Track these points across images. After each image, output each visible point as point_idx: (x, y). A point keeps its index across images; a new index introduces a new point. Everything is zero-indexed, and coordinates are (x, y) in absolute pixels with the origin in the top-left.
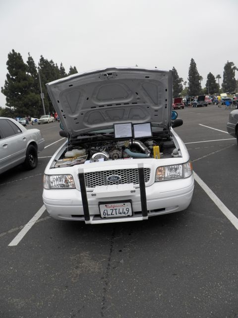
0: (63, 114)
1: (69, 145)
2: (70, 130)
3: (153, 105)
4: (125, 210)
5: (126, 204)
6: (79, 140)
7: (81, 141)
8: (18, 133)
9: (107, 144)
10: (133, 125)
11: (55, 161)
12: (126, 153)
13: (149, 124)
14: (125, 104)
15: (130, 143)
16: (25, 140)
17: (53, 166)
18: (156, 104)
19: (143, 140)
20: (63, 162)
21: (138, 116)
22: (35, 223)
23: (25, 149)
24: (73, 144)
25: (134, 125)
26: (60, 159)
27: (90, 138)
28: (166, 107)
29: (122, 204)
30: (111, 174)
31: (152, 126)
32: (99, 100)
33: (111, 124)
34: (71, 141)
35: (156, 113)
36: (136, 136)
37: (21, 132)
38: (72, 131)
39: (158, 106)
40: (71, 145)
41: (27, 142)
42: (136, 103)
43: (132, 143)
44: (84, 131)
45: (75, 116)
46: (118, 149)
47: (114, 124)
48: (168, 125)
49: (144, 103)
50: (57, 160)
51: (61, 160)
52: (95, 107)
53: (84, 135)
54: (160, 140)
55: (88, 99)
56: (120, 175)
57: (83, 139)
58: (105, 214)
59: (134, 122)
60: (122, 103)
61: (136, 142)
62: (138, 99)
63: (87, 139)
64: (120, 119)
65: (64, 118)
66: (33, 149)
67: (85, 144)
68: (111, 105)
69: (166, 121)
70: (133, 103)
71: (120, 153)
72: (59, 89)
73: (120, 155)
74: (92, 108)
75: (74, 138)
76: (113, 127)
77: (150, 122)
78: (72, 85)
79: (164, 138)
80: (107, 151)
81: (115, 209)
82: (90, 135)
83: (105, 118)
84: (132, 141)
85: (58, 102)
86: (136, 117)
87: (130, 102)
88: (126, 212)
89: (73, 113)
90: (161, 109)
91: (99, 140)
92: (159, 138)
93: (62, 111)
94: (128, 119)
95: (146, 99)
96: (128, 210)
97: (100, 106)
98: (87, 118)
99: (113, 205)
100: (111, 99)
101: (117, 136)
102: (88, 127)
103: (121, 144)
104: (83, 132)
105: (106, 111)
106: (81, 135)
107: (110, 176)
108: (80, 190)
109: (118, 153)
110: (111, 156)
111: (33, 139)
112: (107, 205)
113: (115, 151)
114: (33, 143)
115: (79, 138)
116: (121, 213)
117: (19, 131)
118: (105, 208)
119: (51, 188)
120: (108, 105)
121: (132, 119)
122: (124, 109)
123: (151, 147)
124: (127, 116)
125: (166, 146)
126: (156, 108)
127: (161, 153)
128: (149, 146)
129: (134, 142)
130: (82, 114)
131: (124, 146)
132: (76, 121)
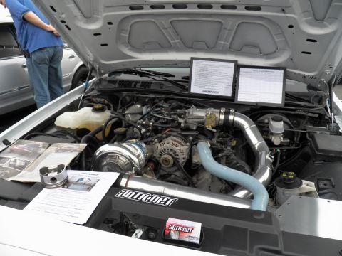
0: (57, 16)
2: (92, 59)
3: (310, 24)
7: (116, 86)
10: (238, 67)
11: (5, 142)
13: (282, 72)
14: (224, 7)
15: (222, 117)
18: (319, 20)
19: (257, 112)
21: (255, 46)
23: (72, 73)
25: (242, 69)
27: (136, 82)
31: (286, 76)
33: (185, 56)
42: (259, 8)
43: (226, 120)
44: (123, 64)
45: (94, 27)
47: (193, 59)
48: (330, 83)
52: (141, 7)
53: (130, 72)
60: (217, 4)
61: (238, 119)
64: (209, 49)
68: (184, 6)
69: (328, 72)
70: (248, 8)
71: (182, 150)
73: (181, 157)
74: (132, 8)
76: (189, 64)
77: (284, 69)
79: (310, 115)
82: (142, 74)
83: (172, 42)
84: (227, 113)
86: (251, 49)
87: (240, 2)
89: (89, 19)
90: (331, 35)
92: (298, 112)
93: (53, 8)
94: (229, 50)
97: (153, 7)
98: (127, 35)
101: (196, 89)
102: (131, 57)
103: (201, 113)
105: (171, 22)
109: (176, 149)
110: (156, 155)
113: (171, 143)
120: (176, 5)
121: (239, 52)
122: (222, 24)
123: (277, 140)
124: (228, 44)
125: (323, 151)
126: (314, 31)
127: (308, 186)
128: (272, 134)
129: (231, 117)
130: (110, 23)
131: (203, 123)
132: (100, 39)
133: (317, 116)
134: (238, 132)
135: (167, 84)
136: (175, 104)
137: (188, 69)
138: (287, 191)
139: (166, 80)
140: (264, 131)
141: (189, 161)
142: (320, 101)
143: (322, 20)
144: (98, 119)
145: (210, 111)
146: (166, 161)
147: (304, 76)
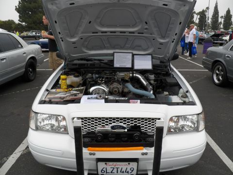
0: (60, 36)
1: (65, 69)
2: (67, 54)
3: (161, 38)
4: (128, 170)
5: (131, 163)
6: (76, 64)
8: (19, 48)
9: (106, 73)
10: (133, 55)
11: (47, 90)
12: (127, 87)
14: (130, 33)
15: (131, 75)
16: (25, 55)
17: (43, 99)
18: (163, 37)
19: (143, 72)
20: (56, 93)
21: (140, 46)
22: (21, 155)
23: (24, 63)
24: (69, 69)
25: (135, 56)
26: (52, 88)
27: (87, 64)
28: (173, 42)
29: (127, 163)
30: (115, 122)
32: (103, 26)
33: (111, 52)
34: (67, 64)
35: (160, 46)
36: (136, 67)
37: (22, 47)
38: (69, 55)
39: (165, 39)
40: (67, 70)
41: (27, 56)
42: (142, 33)
45: (73, 40)
46: (118, 81)
47: (114, 52)
48: (169, 59)
49: (151, 34)
50: (49, 89)
51: (54, 90)
52: (97, 33)
53: (82, 59)
54: (160, 74)
55: (90, 22)
56: (125, 124)
57: (80, 65)
58: (103, 172)
59: (135, 52)
60: (127, 31)
61: (137, 75)
62: (146, 29)
63: (84, 64)
64: (122, 48)
65: (61, 41)
66: (32, 63)
67: (82, 70)
69: (168, 55)
70: (139, 33)
71: (120, 87)
72: (57, 7)
73: (120, 89)
74: (93, 33)
75: (71, 61)
76: (113, 55)
77: (151, 55)
78: (73, 4)
79: (163, 72)
80: (107, 83)
81: (117, 168)
83: (106, 46)
84: (133, 74)
85: (56, 22)
86: (139, 48)
87: (136, 31)
88: (130, 171)
89: (72, 37)
90: (168, 42)
91: (97, 68)
92: (159, 71)
93: (59, 33)
94: (130, 48)
95: (155, 30)
96: (132, 169)
97: (102, 32)
98: (87, 43)
99: (115, 163)
100: (116, 26)
101: (116, 65)
102: (86, 53)
103: (122, 74)
104: (80, 57)
105: (108, 38)
106: (78, 60)
107: (114, 124)
108: (74, 137)
109: (118, 87)
111: (33, 54)
112: (107, 163)
113: (115, 85)
114: (32, 58)
115: (76, 62)
116: (123, 172)
117: (20, 46)
118: (105, 166)
119: (37, 128)
120: (111, 32)
121: (133, 49)
122: (128, 38)
123: (152, 82)
124: (129, 46)
125: (169, 83)
126: (162, 41)
127: (166, 93)
128: (150, 80)
129: (135, 75)
130: (82, 39)
131: (124, 78)
132: (75, 45)
133: (165, 73)
134: (138, 80)
135: (102, 64)
136: (111, 71)
137: (112, 57)
138: (160, 95)
139: (101, 62)
140: (147, 79)
141: (123, 91)
142: (166, 67)
143: (164, 37)
145: (126, 73)
146: (116, 91)
147: (159, 57)
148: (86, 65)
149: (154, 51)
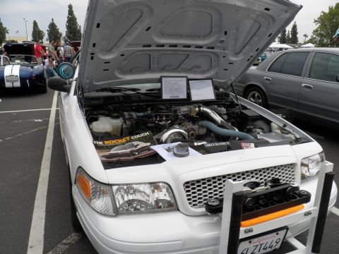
0: (92, 50)
4: (274, 243)
5: (280, 232)
10: (188, 80)
13: (211, 81)
14: (197, 47)
15: (197, 109)
21: (199, 67)
25: (190, 82)
28: (248, 60)
29: (275, 234)
31: (213, 83)
32: (163, 35)
33: (157, 76)
35: (228, 66)
38: (90, 83)
39: (238, 57)
42: (213, 48)
45: (108, 57)
47: (161, 77)
48: (231, 85)
49: (224, 49)
51: (100, 143)
52: (150, 46)
55: (148, 29)
59: (190, 76)
60: (194, 45)
61: (205, 109)
62: (222, 41)
65: (89, 60)
68: (176, 46)
70: (208, 48)
73: (197, 131)
74: (144, 46)
77: (211, 79)
81: (261, 245)
84: (199, 107)
85: (98, 25)
86: (197, 69)
87: (206, 45)
88: (275, 245)
89: (109, 51)
93: (94, 45)
94: (185, 70)
96: (278, 241)
97: (158, 46)
98: (125, 63)
99: (261, 238)
100: (180, 37)
101: (165, 96)
102: (119, 78)
105: (160, 55)
112: (252, 240)
116: (266, 248)
118: (248, 246)
121: (190, 70)
122: (188, 55)
126: (234, 59)
128: (222, 114)
129: (202, 109)
130: (123, 55)
131: (189, 114)
132: (106, 66)
135: (142, 96)
137: (159, 84)
139: (138, 93)
143: (238, 54)
144: (118, 123)
148: (116, 99)
149: (217, 74)
